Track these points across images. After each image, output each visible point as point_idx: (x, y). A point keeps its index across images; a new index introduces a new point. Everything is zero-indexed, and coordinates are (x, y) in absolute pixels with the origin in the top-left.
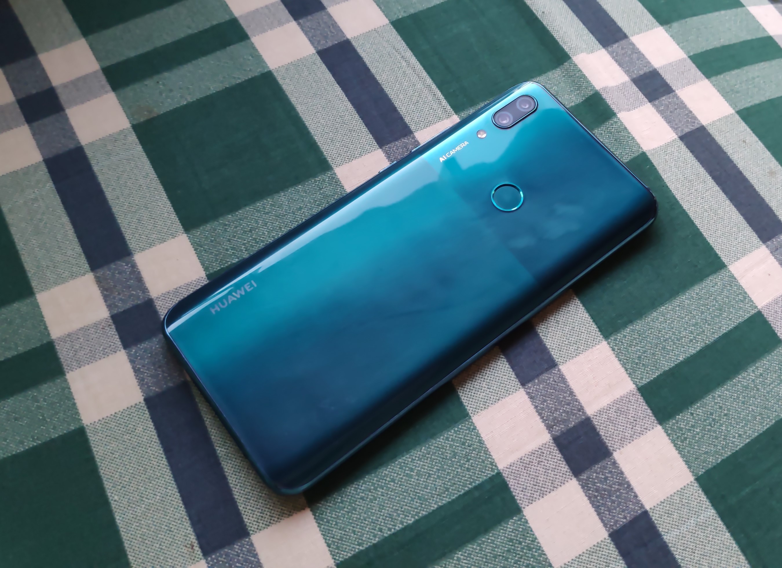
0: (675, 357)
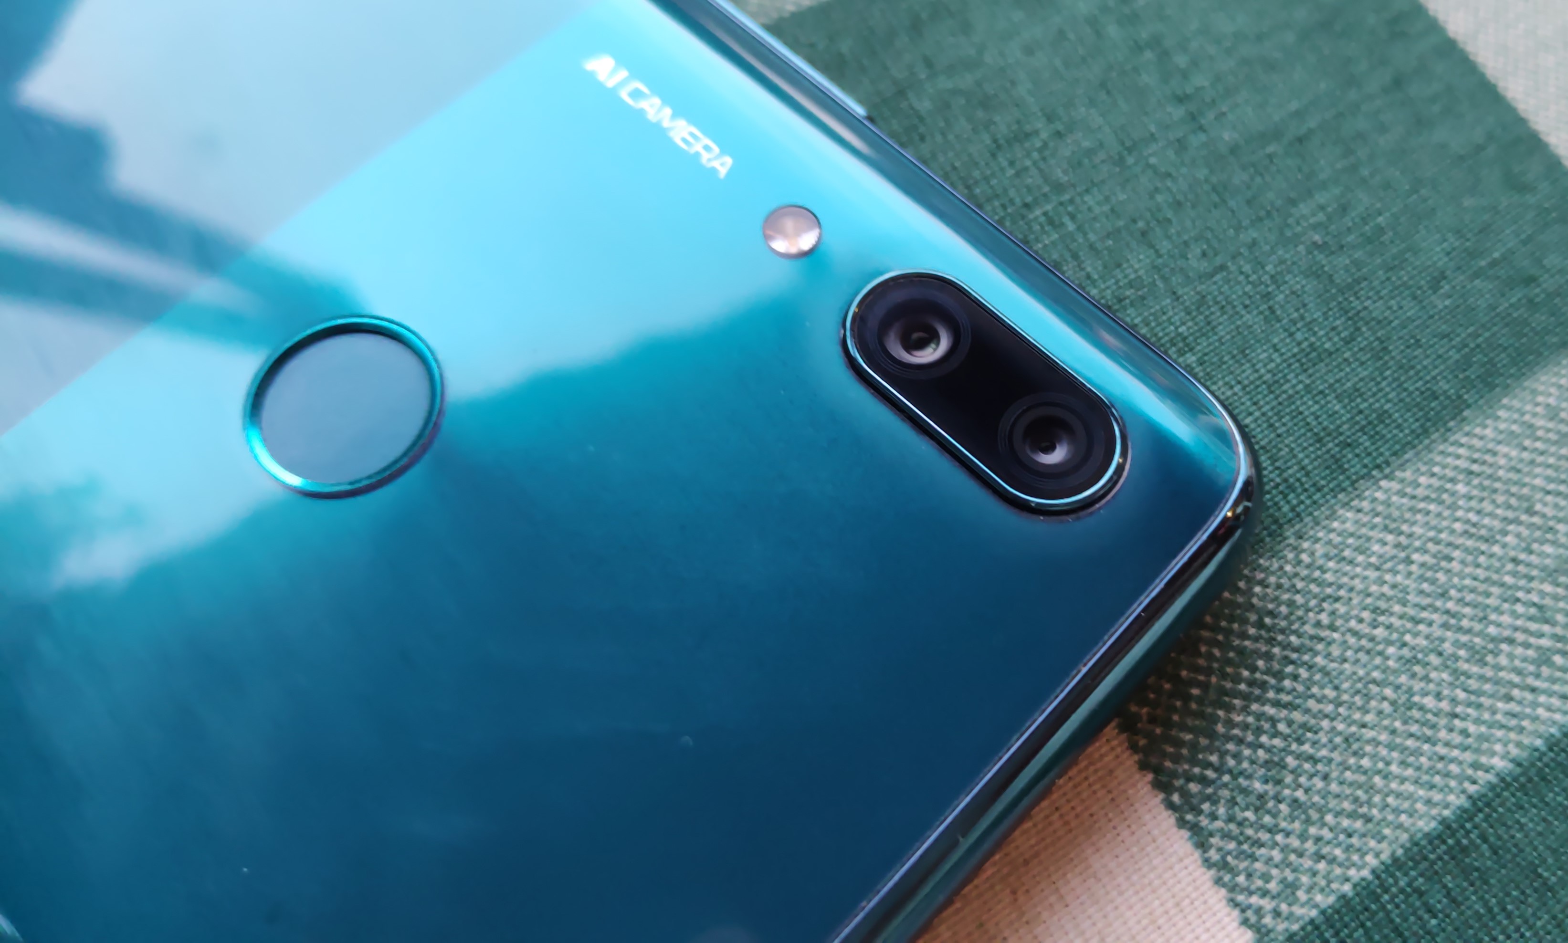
0: (1468, 756)
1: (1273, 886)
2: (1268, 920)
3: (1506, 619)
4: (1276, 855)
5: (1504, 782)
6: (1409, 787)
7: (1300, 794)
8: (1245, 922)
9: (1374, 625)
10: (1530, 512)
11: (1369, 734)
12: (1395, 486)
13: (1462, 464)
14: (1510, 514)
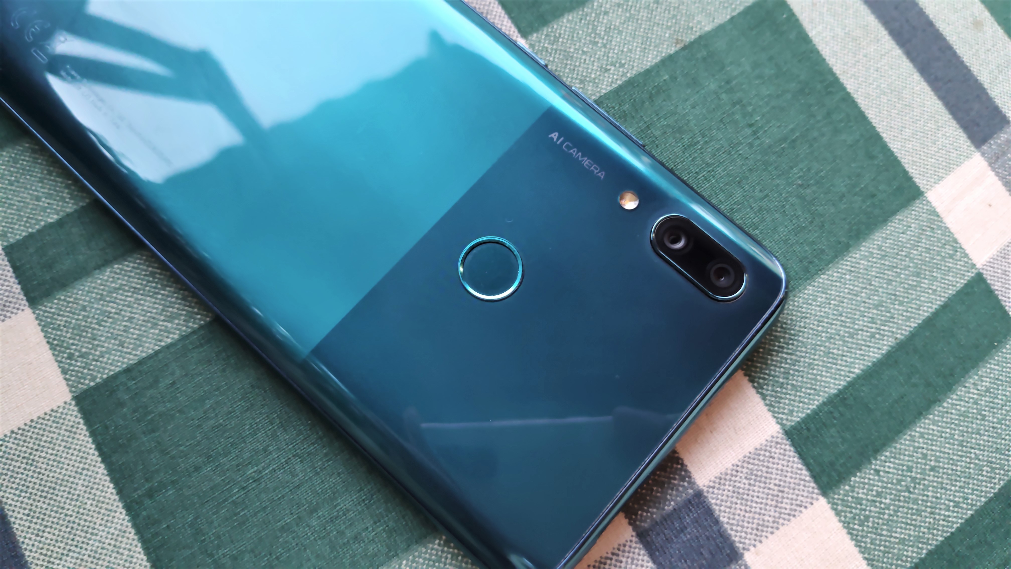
1: (786, 411)
2: (784, 422)
3: (861, 323)
4: (787, 401)
5: (859, 377)
6: (828, 379)
7: (794, 382)
8: (778, 423)
9: (818, 326)
10: (871, 285)
11: (816, 362)
12: (826, 277)
13: (848, 268)
14: (864, 286)
